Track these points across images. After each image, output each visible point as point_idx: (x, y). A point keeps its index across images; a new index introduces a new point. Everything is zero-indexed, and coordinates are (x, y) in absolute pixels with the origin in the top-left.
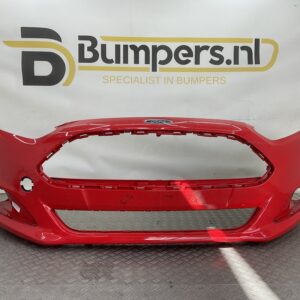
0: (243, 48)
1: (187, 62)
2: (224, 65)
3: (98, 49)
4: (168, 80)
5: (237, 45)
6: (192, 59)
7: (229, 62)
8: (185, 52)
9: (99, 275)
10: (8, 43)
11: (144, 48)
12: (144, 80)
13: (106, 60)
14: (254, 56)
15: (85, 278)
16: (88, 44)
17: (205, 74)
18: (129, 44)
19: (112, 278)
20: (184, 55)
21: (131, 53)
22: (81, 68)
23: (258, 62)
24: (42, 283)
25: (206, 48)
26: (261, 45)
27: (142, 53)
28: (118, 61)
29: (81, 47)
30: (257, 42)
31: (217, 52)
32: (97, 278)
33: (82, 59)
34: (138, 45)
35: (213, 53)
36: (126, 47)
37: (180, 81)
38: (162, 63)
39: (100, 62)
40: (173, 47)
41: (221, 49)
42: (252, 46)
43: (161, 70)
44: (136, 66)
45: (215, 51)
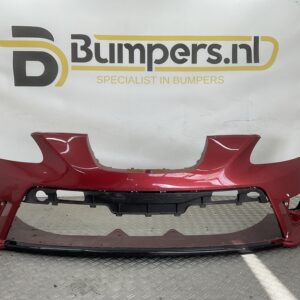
0: (242, 46)
1: (184, 61)
2: (222, 64)
3: (92, 48)
4: (163, 80)
5: (235, 43)
6: (189, 58)
7: (227, 61)
8: (182, 50)
11: (140, 47)
12: (139, 80)
13: (100, 60)
14: (253, 55)
16: (81, 43)
20: (181, 54)
21: (126, 52)
22: (74, 68)
23: (257, 60)
25: (203, 46)
26: (260, 42)
27: (137, 52)
28: (112, 61)
29: (74, 46)
30: (256, 39)
31: (215, 50)
33: (75, 58)
34: (133, 43)
35: (210, 51)
36: (120, 46)
37: (177, 80)
38: (158, 62)
39: (94, 62)
40: (169, 46)
41: (219, 47)
42: (251, 44)
43: (157, 69)
44: (131, 65)
45: (213, 49)
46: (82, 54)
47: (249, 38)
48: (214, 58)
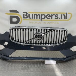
0: (63, 15)
3: (28, 15)
4: (44, 23)
5: (62, 14)
7: (60, 18)
10: (7, 14)
11: (39, 15)
13: (30, 18)
14: (66, 17)
15: (22, 70)
16: (25, 14)
17: (54, 21)
18: (35, 14)
19: (29, 70)
23: (67, 18)
25: (54, 15)
26: (68, 14)
27: (38, 16)
28: (32, 18)
30: (67, 13)
32: (25, 70)
33: (24, 18)
37: (47, 23)
39: (28, 18)
41: (58, 15)
42: (65, 14)
43: (43, 20)
46: (25, 16)
47: (65, 13)
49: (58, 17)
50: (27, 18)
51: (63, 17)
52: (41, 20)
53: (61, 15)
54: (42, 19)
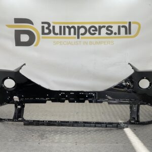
0: (123, 27)
1: (95, 34)
2: (113, 35)
3: (51, 28)
6: (97, 32)
7: (115, 34)
9: (44, 138)
10: (8, 26)
11: (74, 27)
12: (73, 43)
13: (55, 33)
14: (128, 30)
16: (46, 26)
18: (66, 25)
20: (93, 31)
21: (67, 30)
22: (43, 38)
23: (130, 33)
24: (17, 141)
25: (104, 27)
26: (132, 25)
27: (72, 30)
28: (61, 34)
29: (43, 27)
30: (130, 23)
31: (110, 28)
33: (43, 33)
34: (70, 26)
35: (107, 29)
36: (64, 27)
37: (91, 43)
38: (82, 34)
39: (52, 34)
40: (88, 27)
41: (111, 27)
42: (127, 25)
43: (82, 38)
44: (70, 36)
45: (109, 28)
46: (46, 31)
47: (126, 23)
48: (109, 32)
49: (112, 32)
50: (49, 33)
51: (123, 30)
52: (78, 38)
53: (119, 27)
54: (80, 36)
